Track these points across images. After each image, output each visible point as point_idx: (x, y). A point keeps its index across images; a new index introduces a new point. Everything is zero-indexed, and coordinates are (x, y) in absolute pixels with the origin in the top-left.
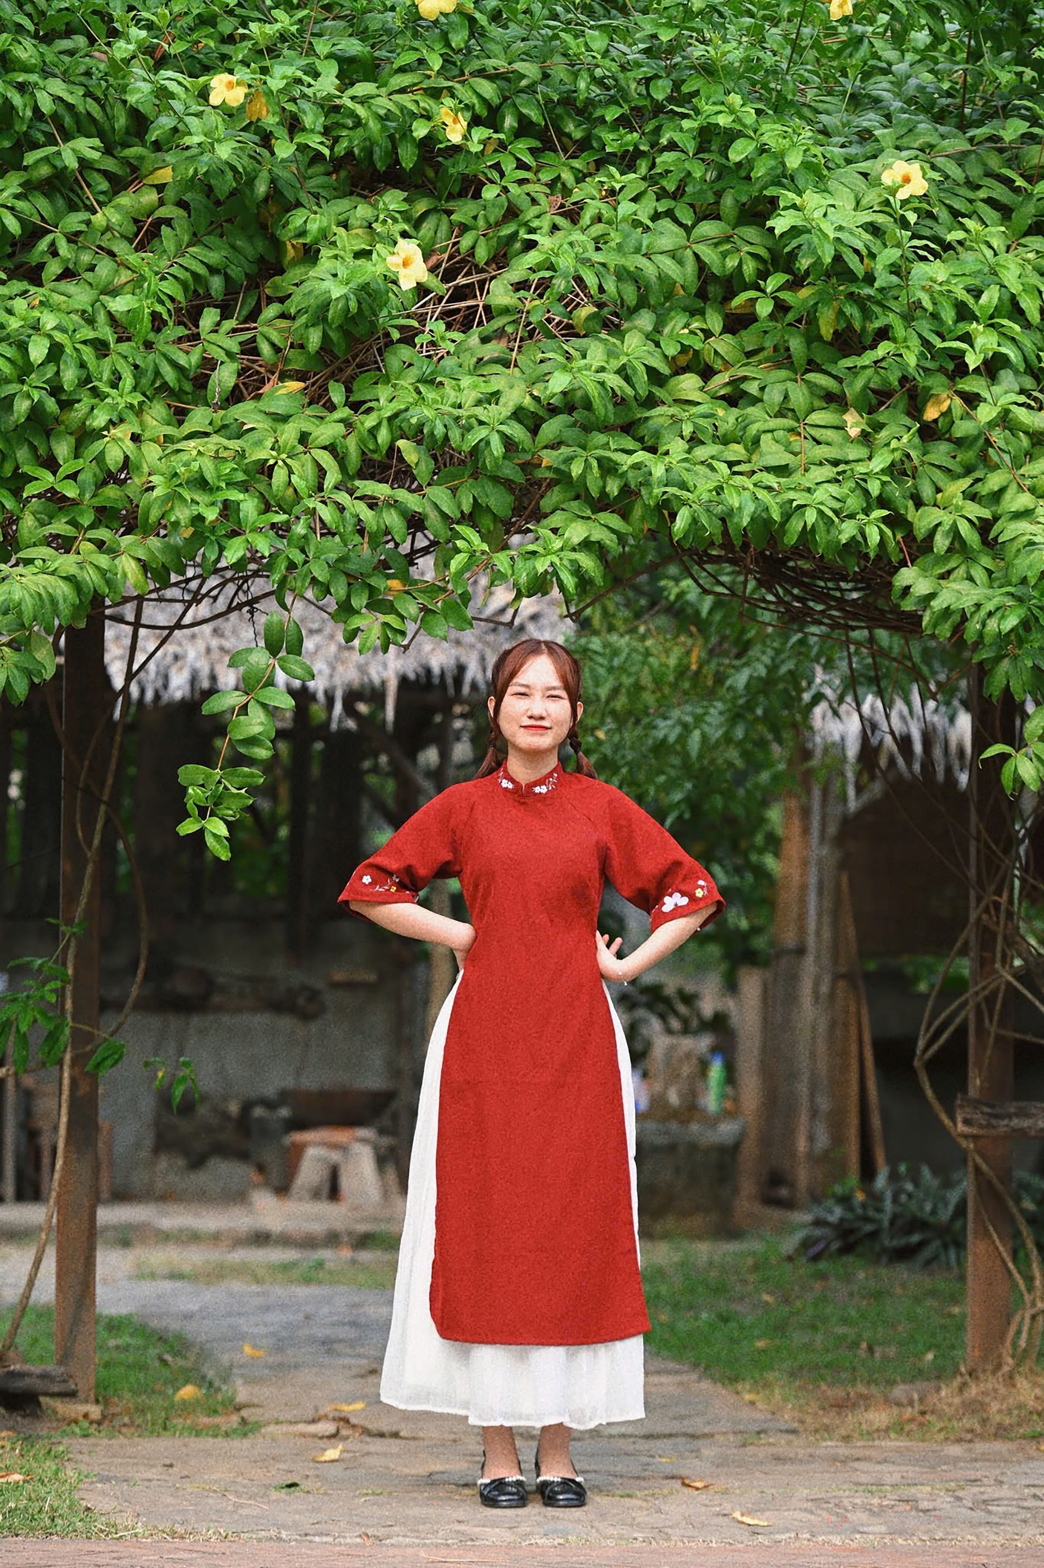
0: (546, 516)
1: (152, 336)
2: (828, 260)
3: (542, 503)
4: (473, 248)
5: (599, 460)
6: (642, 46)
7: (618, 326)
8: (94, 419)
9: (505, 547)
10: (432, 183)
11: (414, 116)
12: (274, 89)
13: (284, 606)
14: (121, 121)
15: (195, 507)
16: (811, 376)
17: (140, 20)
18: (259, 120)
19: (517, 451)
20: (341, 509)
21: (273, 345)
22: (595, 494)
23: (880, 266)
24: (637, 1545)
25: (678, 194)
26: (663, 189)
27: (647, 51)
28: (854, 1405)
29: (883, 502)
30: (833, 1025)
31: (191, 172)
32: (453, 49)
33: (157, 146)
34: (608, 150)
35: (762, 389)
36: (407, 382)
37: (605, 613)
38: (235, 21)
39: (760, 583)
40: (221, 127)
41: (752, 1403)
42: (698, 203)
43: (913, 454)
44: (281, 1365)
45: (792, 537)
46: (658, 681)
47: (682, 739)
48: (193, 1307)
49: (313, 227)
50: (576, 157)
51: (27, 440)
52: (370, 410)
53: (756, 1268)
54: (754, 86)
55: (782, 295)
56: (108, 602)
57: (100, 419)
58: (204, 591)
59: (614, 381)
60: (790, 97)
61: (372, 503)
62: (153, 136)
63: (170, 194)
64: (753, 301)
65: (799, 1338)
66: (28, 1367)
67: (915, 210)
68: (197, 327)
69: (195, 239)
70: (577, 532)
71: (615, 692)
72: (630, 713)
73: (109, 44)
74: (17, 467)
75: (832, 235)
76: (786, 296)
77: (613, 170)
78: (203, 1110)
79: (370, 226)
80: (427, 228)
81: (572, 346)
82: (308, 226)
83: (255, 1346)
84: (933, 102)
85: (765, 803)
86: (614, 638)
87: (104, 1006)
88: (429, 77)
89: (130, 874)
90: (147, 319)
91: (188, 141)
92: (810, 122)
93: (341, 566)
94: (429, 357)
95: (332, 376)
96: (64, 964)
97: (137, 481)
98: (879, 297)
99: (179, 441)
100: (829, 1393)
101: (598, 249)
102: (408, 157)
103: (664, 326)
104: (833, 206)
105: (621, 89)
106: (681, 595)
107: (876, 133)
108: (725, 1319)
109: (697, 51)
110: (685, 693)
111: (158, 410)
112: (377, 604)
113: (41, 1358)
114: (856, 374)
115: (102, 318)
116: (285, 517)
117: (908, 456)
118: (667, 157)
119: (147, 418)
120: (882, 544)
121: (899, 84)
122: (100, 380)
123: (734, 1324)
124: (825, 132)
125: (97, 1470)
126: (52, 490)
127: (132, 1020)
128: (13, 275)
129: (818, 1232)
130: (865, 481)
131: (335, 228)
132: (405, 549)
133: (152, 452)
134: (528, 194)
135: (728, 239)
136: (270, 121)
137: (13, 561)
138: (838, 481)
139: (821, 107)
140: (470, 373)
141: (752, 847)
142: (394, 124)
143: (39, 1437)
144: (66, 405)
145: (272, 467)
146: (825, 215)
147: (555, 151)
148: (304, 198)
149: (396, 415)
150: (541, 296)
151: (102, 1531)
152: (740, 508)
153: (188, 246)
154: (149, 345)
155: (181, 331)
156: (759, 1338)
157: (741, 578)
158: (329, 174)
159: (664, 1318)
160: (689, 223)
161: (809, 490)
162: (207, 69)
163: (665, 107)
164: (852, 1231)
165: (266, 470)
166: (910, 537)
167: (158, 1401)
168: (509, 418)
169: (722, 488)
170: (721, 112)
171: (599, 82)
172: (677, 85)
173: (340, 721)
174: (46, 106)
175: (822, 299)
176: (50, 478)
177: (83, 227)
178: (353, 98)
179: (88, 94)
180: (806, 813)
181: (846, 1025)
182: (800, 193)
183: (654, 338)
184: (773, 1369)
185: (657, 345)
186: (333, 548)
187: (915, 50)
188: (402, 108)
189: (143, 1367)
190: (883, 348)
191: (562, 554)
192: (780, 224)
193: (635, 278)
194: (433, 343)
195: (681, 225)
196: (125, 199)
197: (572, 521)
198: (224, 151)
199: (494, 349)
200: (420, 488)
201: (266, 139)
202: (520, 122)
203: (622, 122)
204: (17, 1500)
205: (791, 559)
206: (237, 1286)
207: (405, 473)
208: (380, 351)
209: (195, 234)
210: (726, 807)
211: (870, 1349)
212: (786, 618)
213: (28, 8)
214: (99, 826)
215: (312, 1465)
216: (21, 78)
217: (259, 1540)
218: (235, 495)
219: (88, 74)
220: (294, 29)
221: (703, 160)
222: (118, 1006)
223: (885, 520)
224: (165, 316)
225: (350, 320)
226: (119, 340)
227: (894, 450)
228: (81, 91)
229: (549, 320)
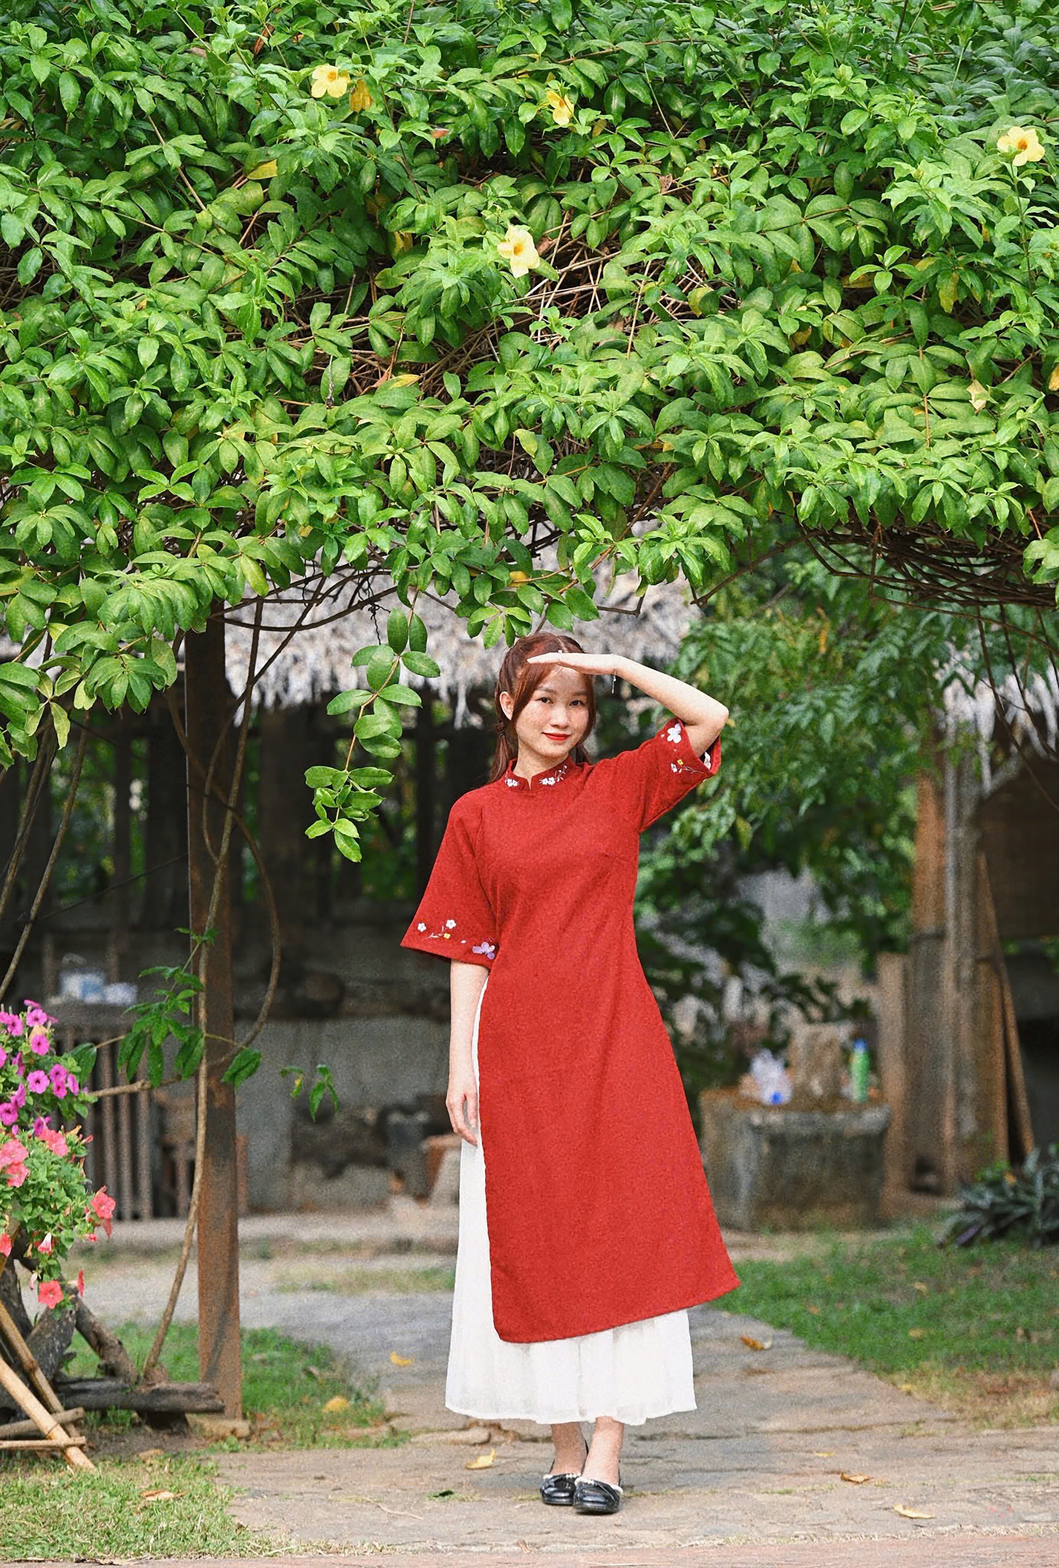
0: (668, 502)
1: (262, 334)
2: (946, 230)
3: (664, 488)
4: (585, 231)
5: (721, 442)
6: (748, 21)
7: (734, 306)
8: (207, 418)
9: (629, 535)
10: (541, 168)
11: (519, 100)
12: (377, 79)
13: (406, 602)
14: (223, 116)
15: (312, 505)
16: (934, 350)
17: (238, 14)
18: (362, 110)
19: (637, 436)
20: (461, 501)
21: (385, 338)
22: (718, 477)
23: (999, 235)
24: (798, 1542)
25: (791, 170)
26: (775, 165)
27: (754, 26)
28: (1013, 1392)
29: (1010, 474)
30: (975, 1007)
31: (296, 166)
32: (557, 31)
33: (260, 141)
34: (718, 127)
35: (884, 364)
36: (523, 369)
37: (731, 599)
38: (335, 11)
39: (889, 562)
40: (324, 119)
41: (909, 1393)
42: (811, 178)
43: (1040, 425)
44: (430, 1373)
45: (919, 513)
46: (787, 665)
47: (815, 723)
48: (337, 1318)
49: (422, 217)
50: (686, 136)
51: (139, 444)
52: (486, 400)
53: (906, 1257)
54: (864, 56)
55: (901, 268)
56: (227, 605)
57: (212, 420)
58: (323, 591)
59: (734, 362)
60: (901, 67)
61: (492, 495)
62: (255, 131)
63: (275, 188)
64: (871, 275)
65: (954, 1325)
66: (173, 1386)
67: (1033, 176)
68: (308, 322)
69: (303, 234)
70: (701, 517)
71: (743, 679)
72: (759, 699)
73: (207, 39)
74: (131, 472)
75: (949, 205)
76: (904, 268)
77: (724, 147)
78: (339, 1118)
79: (479, 214)
80: (537, 213)
81: (689, 327)
82: (417, 216)
83: (401, 1355)
84: (1046, 67)
85: (898, 787)
86: (740, 623)
87: (238, 1016)
88: (534, 60)
89: (258, 880)
90: (257, 317)
91: (291, 134)
92: (922, 91)
93: (463, 559)
94: (544, 344)
95: (446, 367)
96: (196, 973)
97: (254, 481)
98: (1000, 265)
99: (293, 439)
100: (987, 1379)
101: (711, 228)
102: (515, 143)
103: (781, 305)
104: (950, 175)
105: (728, 65)
106: (807, 577)
107: (990, 99)
108: (878, 1310)
109: (805, 24)
110: (815, 677)
111: (272, 409)
112: (500, 596)
113: (186, 1376)
114: (979, 345)
115: (211, 317)
116: (404, 512)
117: (1035, 427)
118: (778, 134)
119: (260, 417)
120: (1011, 517)
121: (1011, 49)
122: (212, 380)
123: (887, 1314)
124: (938, 101)
125: (248, 1485)
126: (167, 494)
127: (267, 1029)
128: (119, 276)
129: (970, 1218)
130: (992, 454)
131: (444, 218)
132: (527, 540)
133: (266, 451)
134: (638, 175)
135: (843, 213)
136: (374, 111)
137: (130, 567)
138: (964, 455)
139: (933, 75)
140: (587, 359)
141: (888, 831)
142: (499, 110)
143: (187, 1454)
144: (177, 407)
145: (389, 462)
146: (941, 185)
147: (664, 130)
148: (411, 187)
149: (513, 405)
150: (655, 278)
151: (255, 1549)
152: (866, 487)
153: (295, 241)
154: (259, 343)
155: (292, 327)
156: (913, 1327)
157: (868, 558)
158: (436, 162)
159: (816, 1311)
160: (804, 198)
161: (935, 465)
162: (308, 61)
163: (774, 81)
164: (1005, 1215)
165: (383, 465)
166: (1039, 509)
167: (305, 1415)
168: (628, 403)
169: (847, 466)
170: (831, 84)
171: (707, 58)
172: (786, 59)
173: (465, 719)
174: (147, 104)
175: (941, 270)
176: (165, 481)
177: (189, 226)
178: (456, 85)
179: (189, 91)
180: (940, 794)
181: (990, 1009)
182: (915, 164)
183: (772, 317)
184: (927, 1358)
185: (776, 323)
186: (454, 541)
187: (1026, 14)
188: (508, 93)
189: (289, 1381)
190: (1006, 318)
191: (687, 540)
192: (896, 195)
193: (750, 256)
194: (547, 330)
195: (795, 200)
196: (230, 196)
197: (695, 505)
198: (329, 144)
199: (610, 333)
200: (540, 478)
201: (371, 130)
202: (627, 102)
203: (732, 98)
204: (169, 1520)
205: (919, 536)
206: (382, 1295)
207: (524, 463)
208: (494, 340)
209: (302, 229)
210: (861, 790)
211: (1027, 1335)
212: (917, 595)
213: (124, 5)
214: (226, 835)
215: (466, 1472)
216: (120, 77)
217: (415, 1552)
218: (352, 492)
219: (187, 70)
220: (394, 17)
221: (814, 134)
222: (251, 1016)
223: (1013, 492)
224: (275, 313)
225: (462, 310)
226: (229, 339)
227: (1021, 421)
228: (181, 88)
229: (665, 303)
